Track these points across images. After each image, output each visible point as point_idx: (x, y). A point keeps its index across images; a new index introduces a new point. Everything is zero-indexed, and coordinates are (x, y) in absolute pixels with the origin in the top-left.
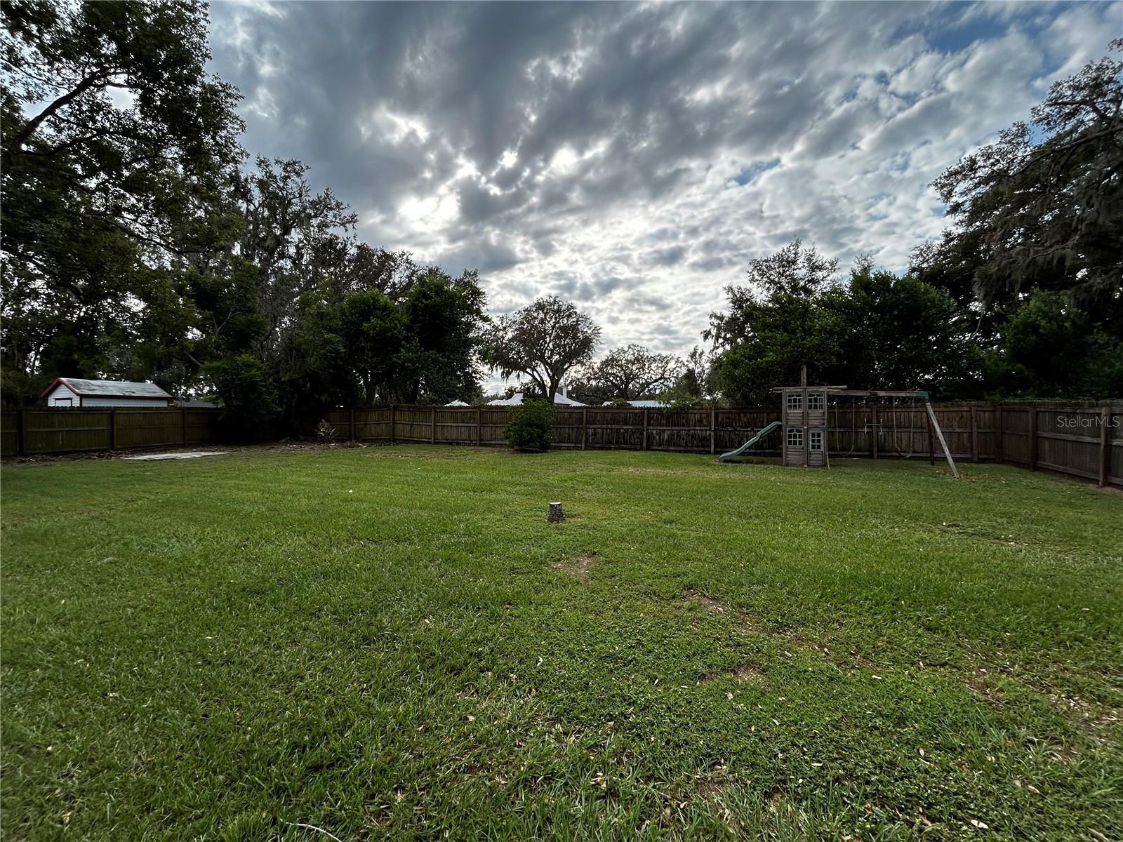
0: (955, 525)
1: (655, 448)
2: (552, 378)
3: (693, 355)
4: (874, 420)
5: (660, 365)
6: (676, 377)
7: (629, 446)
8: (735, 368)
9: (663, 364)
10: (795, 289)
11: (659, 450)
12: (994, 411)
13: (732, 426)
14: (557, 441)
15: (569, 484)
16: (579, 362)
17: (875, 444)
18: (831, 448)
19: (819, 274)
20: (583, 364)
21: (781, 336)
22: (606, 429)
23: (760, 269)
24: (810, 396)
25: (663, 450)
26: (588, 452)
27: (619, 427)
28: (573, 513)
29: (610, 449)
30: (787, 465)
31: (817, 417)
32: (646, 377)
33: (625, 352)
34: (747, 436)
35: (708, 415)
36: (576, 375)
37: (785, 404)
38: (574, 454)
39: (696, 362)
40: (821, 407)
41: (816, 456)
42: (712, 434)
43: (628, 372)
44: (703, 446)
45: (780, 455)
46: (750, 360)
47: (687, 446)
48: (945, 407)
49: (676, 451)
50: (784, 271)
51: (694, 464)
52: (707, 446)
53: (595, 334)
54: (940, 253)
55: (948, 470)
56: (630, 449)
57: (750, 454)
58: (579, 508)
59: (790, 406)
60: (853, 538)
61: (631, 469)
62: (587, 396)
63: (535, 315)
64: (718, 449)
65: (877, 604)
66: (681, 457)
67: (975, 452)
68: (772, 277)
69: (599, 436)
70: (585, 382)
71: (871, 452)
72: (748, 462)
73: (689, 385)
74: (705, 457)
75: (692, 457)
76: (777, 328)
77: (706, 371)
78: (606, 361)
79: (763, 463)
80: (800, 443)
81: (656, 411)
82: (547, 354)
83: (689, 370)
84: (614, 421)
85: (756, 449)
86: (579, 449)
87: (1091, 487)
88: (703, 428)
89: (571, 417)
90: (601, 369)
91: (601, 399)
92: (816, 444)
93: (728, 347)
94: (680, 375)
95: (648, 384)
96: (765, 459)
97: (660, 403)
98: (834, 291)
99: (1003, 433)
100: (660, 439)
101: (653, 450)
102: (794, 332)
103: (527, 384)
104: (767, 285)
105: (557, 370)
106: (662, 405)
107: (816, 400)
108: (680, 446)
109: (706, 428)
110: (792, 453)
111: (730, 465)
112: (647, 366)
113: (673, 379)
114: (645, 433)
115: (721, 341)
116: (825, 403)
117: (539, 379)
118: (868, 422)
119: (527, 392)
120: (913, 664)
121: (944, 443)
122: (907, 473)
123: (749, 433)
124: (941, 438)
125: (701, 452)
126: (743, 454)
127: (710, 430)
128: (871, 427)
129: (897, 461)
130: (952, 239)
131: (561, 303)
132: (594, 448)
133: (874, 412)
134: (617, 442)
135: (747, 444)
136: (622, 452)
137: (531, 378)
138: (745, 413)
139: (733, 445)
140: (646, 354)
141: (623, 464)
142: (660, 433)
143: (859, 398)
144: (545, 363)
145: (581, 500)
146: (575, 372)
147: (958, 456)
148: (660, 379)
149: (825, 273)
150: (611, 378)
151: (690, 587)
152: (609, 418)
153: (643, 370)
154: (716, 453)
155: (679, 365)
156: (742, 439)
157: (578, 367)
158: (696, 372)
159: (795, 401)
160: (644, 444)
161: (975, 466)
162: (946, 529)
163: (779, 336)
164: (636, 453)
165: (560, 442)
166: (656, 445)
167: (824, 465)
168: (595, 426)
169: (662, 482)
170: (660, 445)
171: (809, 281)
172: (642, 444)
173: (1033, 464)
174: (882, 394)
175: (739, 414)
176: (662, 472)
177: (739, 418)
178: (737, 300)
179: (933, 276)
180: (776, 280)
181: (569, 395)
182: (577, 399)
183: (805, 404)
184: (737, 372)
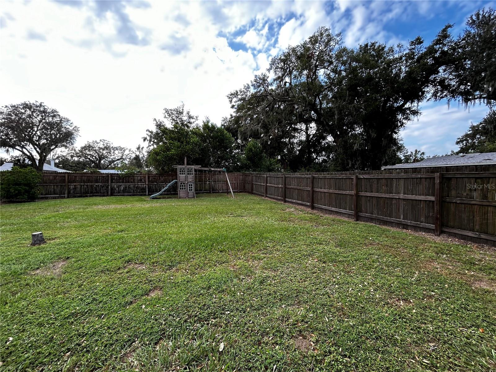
0: (232, 214)
1: (116, 194)
2: (40, 154)
3: (138, 148)
4: (211, 179)
5: (120, 152)
6: (130, 159)
7: (99, 194)
8: (157, 155)
9: (122, 151)
10: (182, 124)
11: (118, 196)
12: (243, 176)
13: (156, 182)
14: (44, 193)
15: (53, 219)
16: (64, 146)
17: (211, 188)
18: (196, 190)
19: (192, 120)
20: (66, 147)
21: (177, 143)
22: (83, 185)
23: (168, 113)
24: (188, 169)
25: (121, 195)
26: (70, 199)
27: (93, 184)
28: (53, 237)
29: (87, 196)
30: (180, 198)
31: (191, 178)
32: (112, 158)
33: (98, 143)
34: (163, 186)
35: (145, 177)
36: (62, 153)
37: (178, 172)
38: (58, 201)
39: (140, 152)
40: (192, 174)
41: (191, 193)
42: (147, 186)
43: (101, 154)
44: (143, 192)
45: (177, 194)
46: (164, 152)
47: (134, 192)
48: (231, 174)
49: (128, 195)
50: (178, 116)
51: (137, 201)
52: (145, 192)
53: (75, 130)
54: (229, 121)
55: (231, 196)
56: (100, 196)
57: (165, 194)
58: (59, 233)
59: (180, 173)
60: (201, 224)
61: (100, 207)
62: (71, 166)
63: (23, 111)
64: (150, 193)
65: (207, 247)
66: (131, 198)
67: (239, 189)
68: (173, 118)
69: (78, 189)
70: (70, 158)
71: (210, 191)
72: (163, 198)
73: (137, 163)
74: (143, 197)
75: (136, 198)
76: (176, 140)
77: (145, 157)
78: (85, 147)
79: (170, 198)
80: (185, 189)
81: (116, 175)
82: (35, 138)
83: (136, 155)
84: (89, 181)
85: (167, 192)
86: (64, 198)
87: (263, 198)
88: (142, 184)
89: (55, 179)
90: (81, 151)
91: (82, 168)
92: (191, 189)
93: (155, 146)
94: (132, 158)
95: (113, 161)
96: (171, 196)
97: (118, 171)
98: (197, 128)
99: (245, 183)
100: (119, 189)
101: (114, 196)
102: (182, 143)
103: (18, 157)
104: (171, 121)
105: (44, 149)
106: (119, 172)
107: (190, 171)
108: (130, 192)
109: (143, 183)
110: (181, 193)
111: (155, 200)
112: (112, 152)
113: (128, 160)
114: (109, 187)
115: (152, 143)
116: (194, 172)
117: (29, 154)
118: (209, 180)
119: (16, 162)
120: (215, 266)
121: (230, 187)
122: (220, 198)
123: (164, 185)
124: (230, 185)
125: (141, 195)
126: (161, 195)
127: (146, 184)
128: (210, 182)
129: (218, 194)
130: (233, 117)
131: (45, 107)
132: (75, 197)
133: (211, 176)
134: (91, 192)
135: (163, 190)
136: (94, 198)
137: (21, 153)
138: (162, 176)
139: (157, 191)
140: (111, 146)
141: (95, 204)
142: (119, 187)
143: (205, 171)
144: (34, 144)
145: (61, 228)
146: (60, 152)
147: (234, 191)
148: (121, 159)
149: (194, 120)
150: (89, 157)
151: (129, 261)
152: (85, 179)
153: (110, 153)
154: (149, 195)
155: (131, 153)
156: (161, 188)
157: (63, 149)
158: (140, 156)
159: (182, 171)
160: (109, 193)
161: (238, 194)
162: (229, 216)
163: (176, 144)
164: (104, 198)
165: (46, 194)
166: (117, 193)
167: (194, 197)
168: (75, 184)
169: (118, 211)
170: (119, 193)
171: (188, 122)
172: (108, 193)
173: (251, 192)
174: (213, 169)
175: (159, 177)
176: (119, 206)
177: (160, 178)
178: (158, 125)
179: (228, 129)
180: (175, 119)
181: (57, 165)
182: (63, 168)
183: (186, 173)
184: (158, 158)
